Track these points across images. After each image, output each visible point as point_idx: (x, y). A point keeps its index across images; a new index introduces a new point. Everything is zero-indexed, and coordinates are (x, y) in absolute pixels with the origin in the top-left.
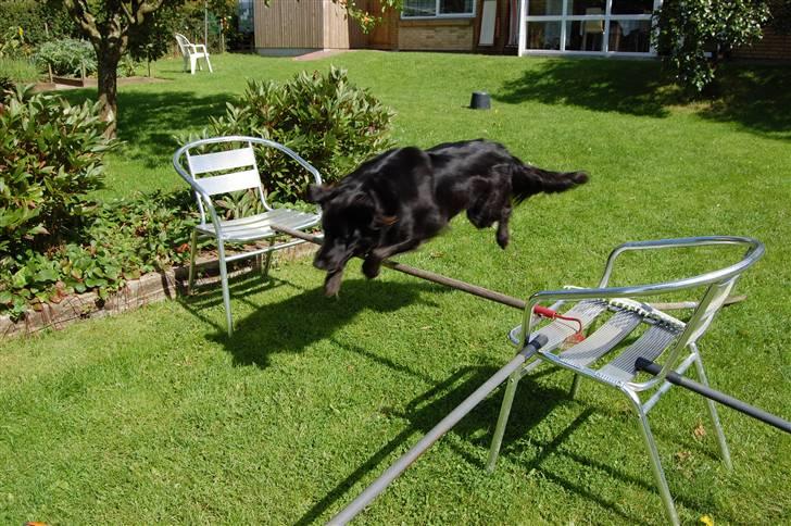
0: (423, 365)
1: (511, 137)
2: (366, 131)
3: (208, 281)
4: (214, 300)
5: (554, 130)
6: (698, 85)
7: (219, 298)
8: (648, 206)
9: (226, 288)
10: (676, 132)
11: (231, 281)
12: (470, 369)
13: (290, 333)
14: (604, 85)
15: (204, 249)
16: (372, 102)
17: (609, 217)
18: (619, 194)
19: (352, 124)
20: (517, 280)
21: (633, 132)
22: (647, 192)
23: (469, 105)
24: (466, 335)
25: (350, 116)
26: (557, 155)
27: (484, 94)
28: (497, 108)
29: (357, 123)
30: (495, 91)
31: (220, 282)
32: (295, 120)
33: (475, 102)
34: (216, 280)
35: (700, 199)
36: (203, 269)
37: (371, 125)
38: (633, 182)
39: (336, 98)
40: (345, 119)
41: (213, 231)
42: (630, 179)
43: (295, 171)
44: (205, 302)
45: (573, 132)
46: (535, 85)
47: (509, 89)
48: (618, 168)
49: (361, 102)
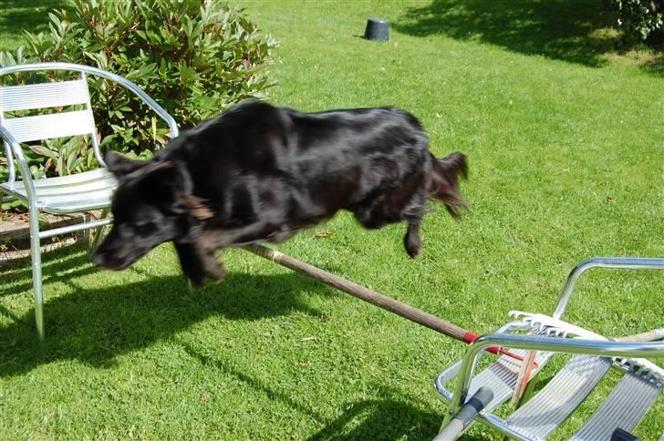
0: (303, 395)
1: (415, 78)
2: (238, 64)
3: (14, 255)
4: (21, 283)
5: (468, 74)
6: (643, 33)
7: (28, 281)
8: (585, 182)
9: (37, 265)
10: (614, 87)
11: (45, 257)
12: (368, 403)
13: (124, 339)
14: (528, 23)
15: (12, 210)
16: (249, 28)
17: (539, 193)
18: (550, 164)
19: (220, 55)
20: (427, 275)
21: (561, 82)
22: (583, 164)
23: (363, 34)
24: (361, 352)
25: (218, 44)
26: (472, 107)
27: (382, 22)
28: (397, 41)
29: (226, 54)
30: (394, 19)
31: (29, 258)
32: (142, 43)
33: (371, 31)
34: (25, 254)
35: (648, 177)
36: (8, 239)
37: (245, 57)
38: (566, 149)
39: (200, 19)
40: (209, 46)
41: (24, 193)
42: (562, 145)
43: (138, 111)
44: (8, 286)
45: (490, 77)
46: (444, 16)
47: (412, 17)
48: (546, 129)
49: (234, 26)
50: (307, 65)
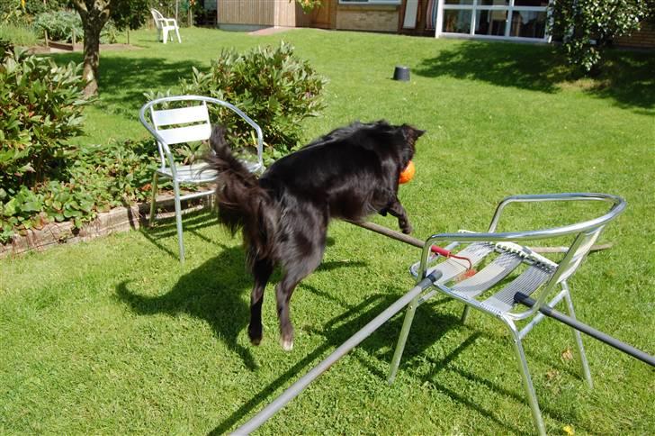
0: (340, 292)
1: (426, 104)
2: (303, 95)
3: (166, 216)
4: (171, 231)
5: (462, 100)
6: (587, 66)
7: (175, 230)
8: (536, 166)
9: (179, 222)
10: (563, 105)
11: (184, 217)
12: (380, 296)
13: (232, 261)
14: (507, 64)
15: (164, 189)
16: (309, 71)
17: (503, 174)
18: (512, 155)
19: (293, 90)
20: (423, 223)
21: (527, 104)
22: (536, 154)
23: (392, 77)
24: (377, 268)
25: (291, 84)
26: (462, 121)
27: (405, 68)
28: (415, 81)
29: (297, 90)
30: (414, 66)
31: (173, 219)
33: (398, 74)
34: (173, 215)
35: (579, 162)
36: (162, 205)
37: (308, 91)
38: (525, 146)
39: (281, 69)
40: (286, 86)
41: (171, 174)
42: (522, 143)
43: (243, 127)
44: (163, 233)
45: (478, 102)
46: (448, 63)
47: (426, 65)
48: (513, 134)
49: (301, 72)
50: (354, 98)
